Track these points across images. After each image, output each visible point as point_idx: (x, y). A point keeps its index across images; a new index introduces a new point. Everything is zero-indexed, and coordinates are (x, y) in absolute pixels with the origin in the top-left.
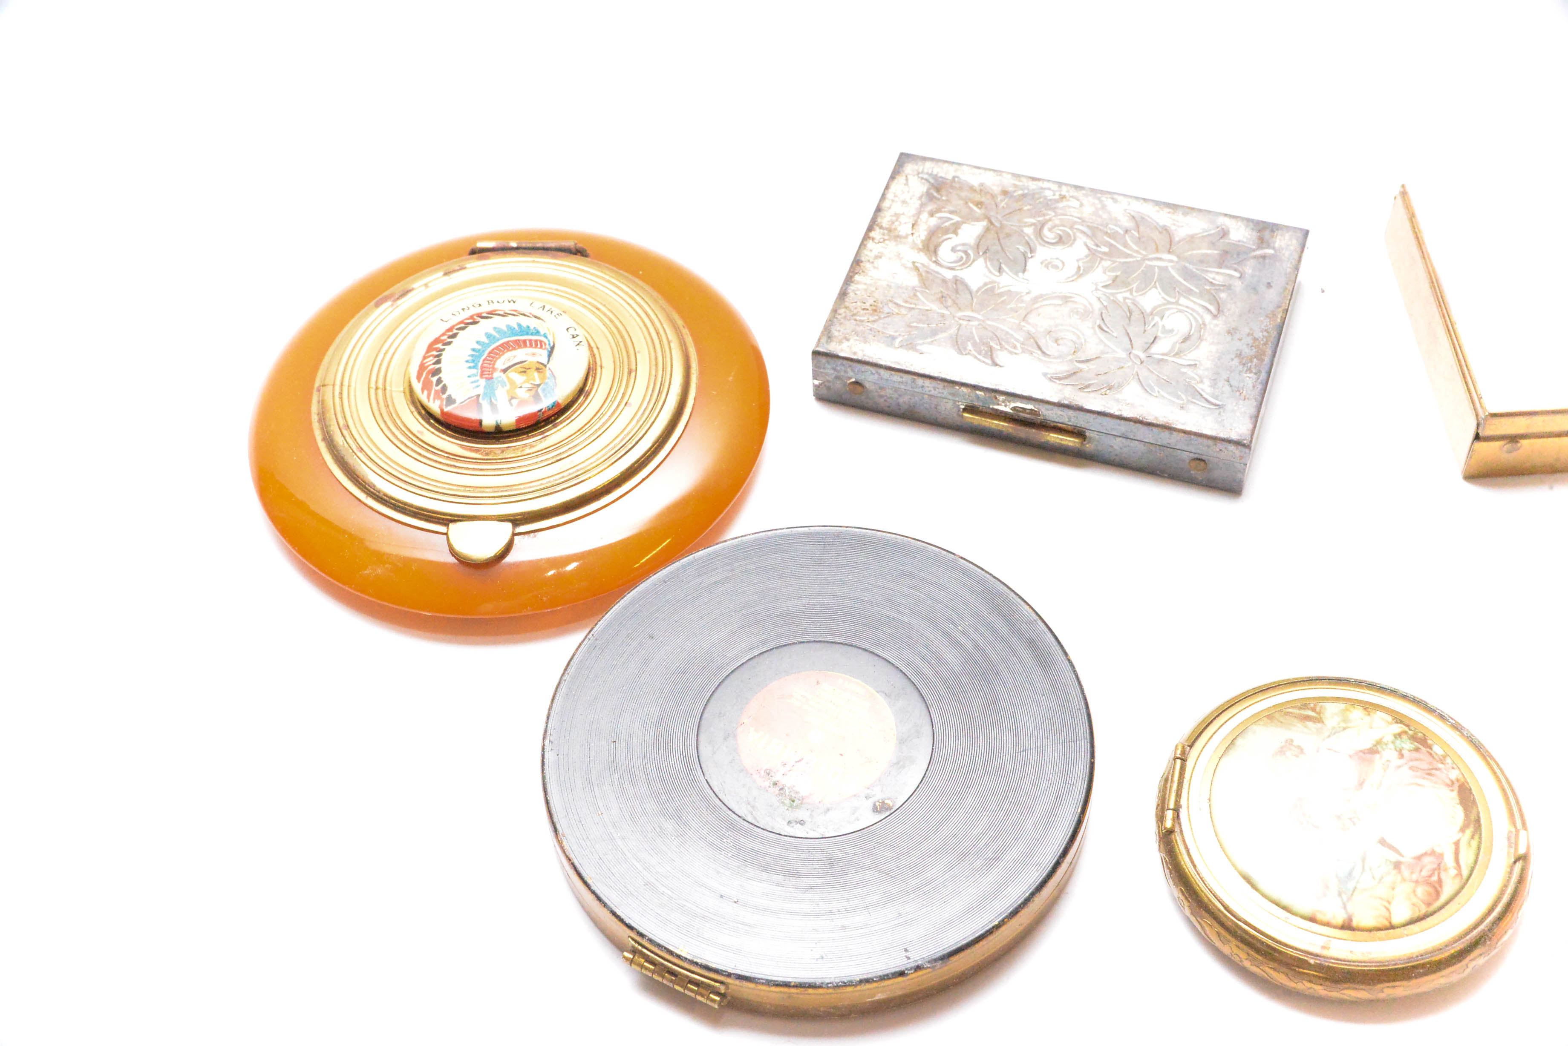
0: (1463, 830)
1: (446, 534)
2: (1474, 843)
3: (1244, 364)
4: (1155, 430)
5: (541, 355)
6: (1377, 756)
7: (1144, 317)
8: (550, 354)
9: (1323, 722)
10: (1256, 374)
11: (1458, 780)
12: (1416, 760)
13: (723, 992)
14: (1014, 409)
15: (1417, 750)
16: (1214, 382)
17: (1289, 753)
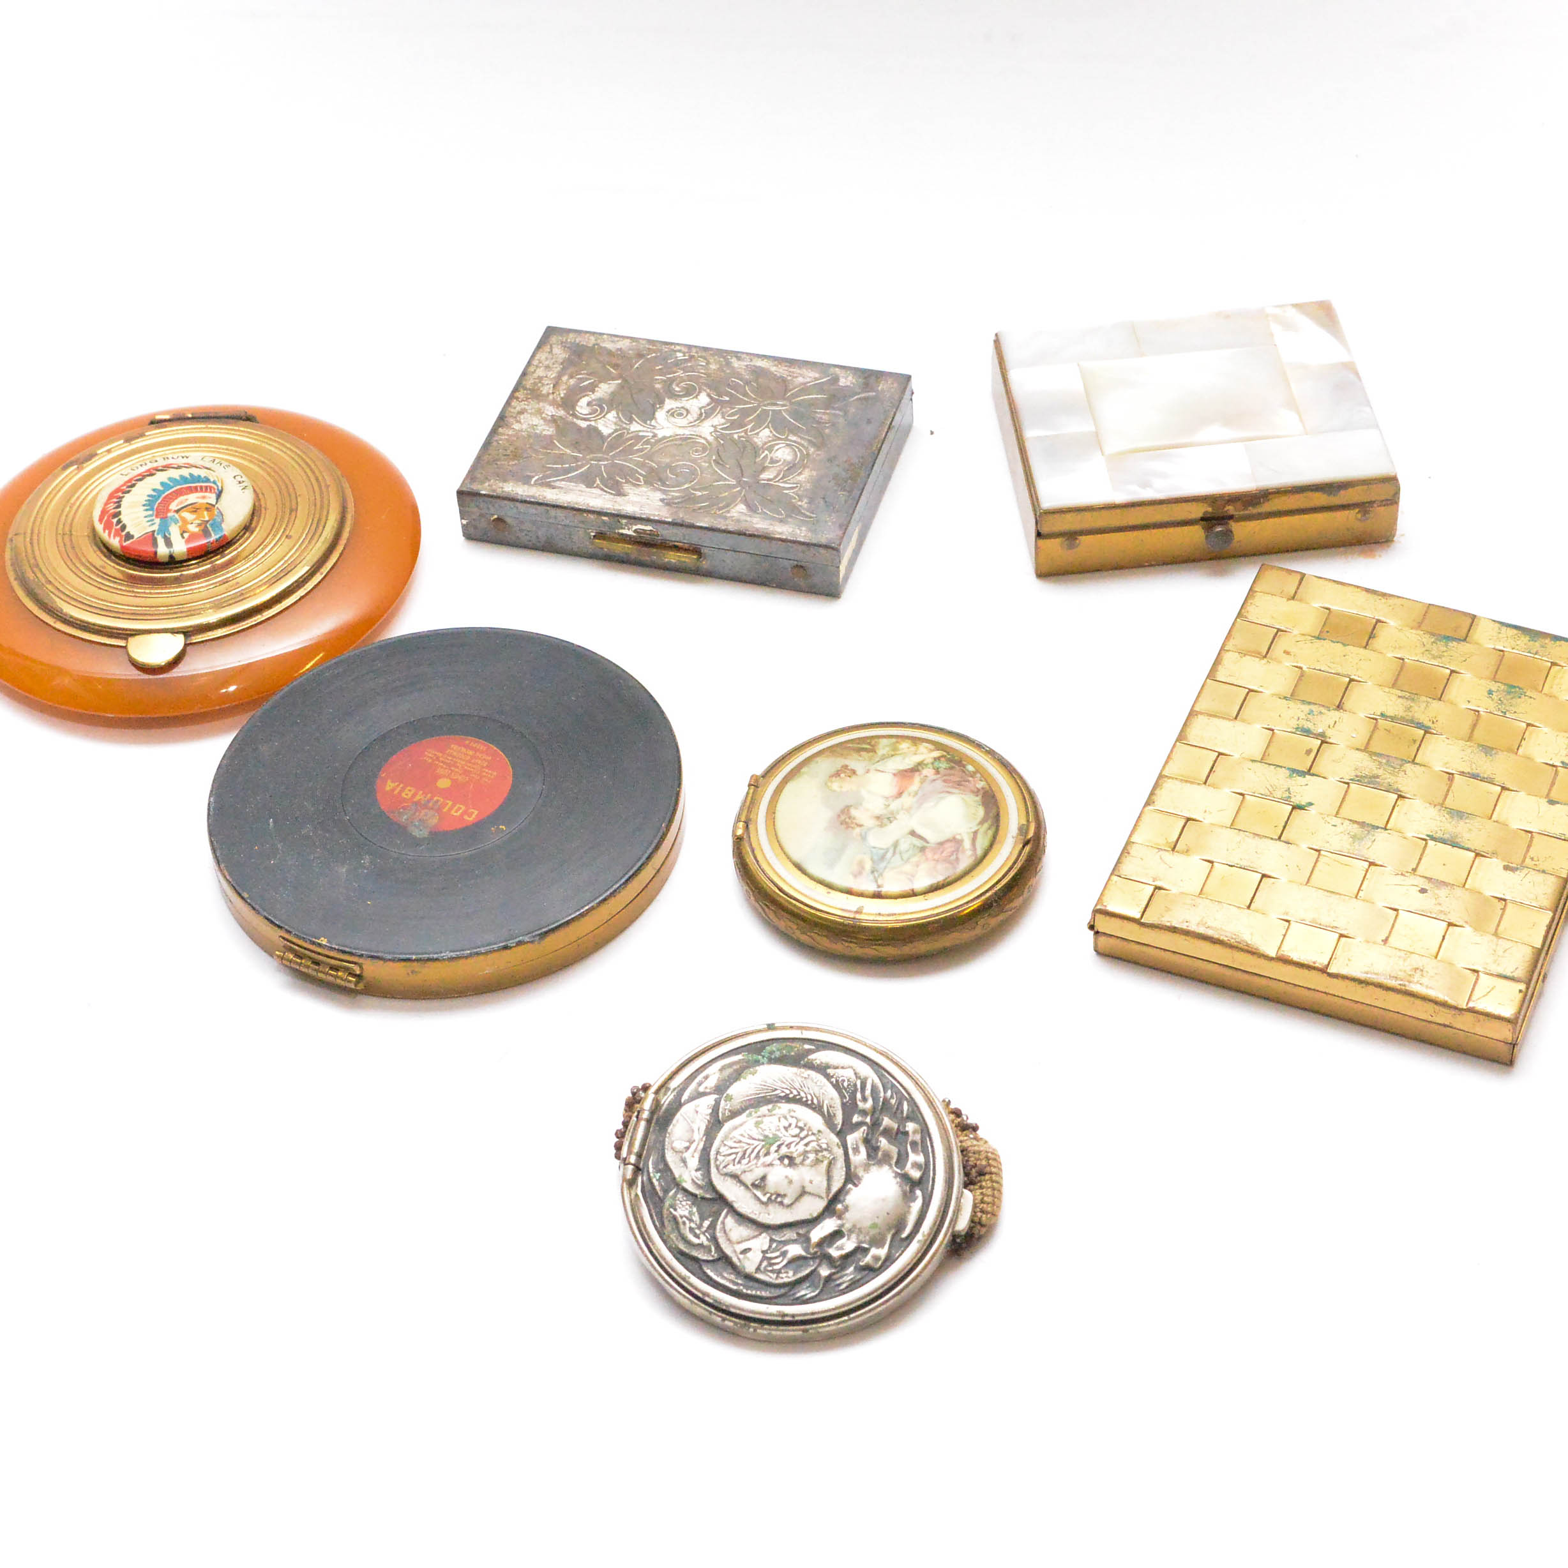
0: (981, 823)
1: (125, 647)
2: (990, 833)
3: (839, 485)
4: (757, 540)
5: (211, 498)
6: (918, 773)
7: (756, 450)
8: (219, 496)
9: (875, 752)
10: (849, 492)
11: (983, 788)
12: (950, 775)
13: (358, 972)
14: (635, 531)
15: (952, 768)
16: (811, 501)
17: (842, 775)
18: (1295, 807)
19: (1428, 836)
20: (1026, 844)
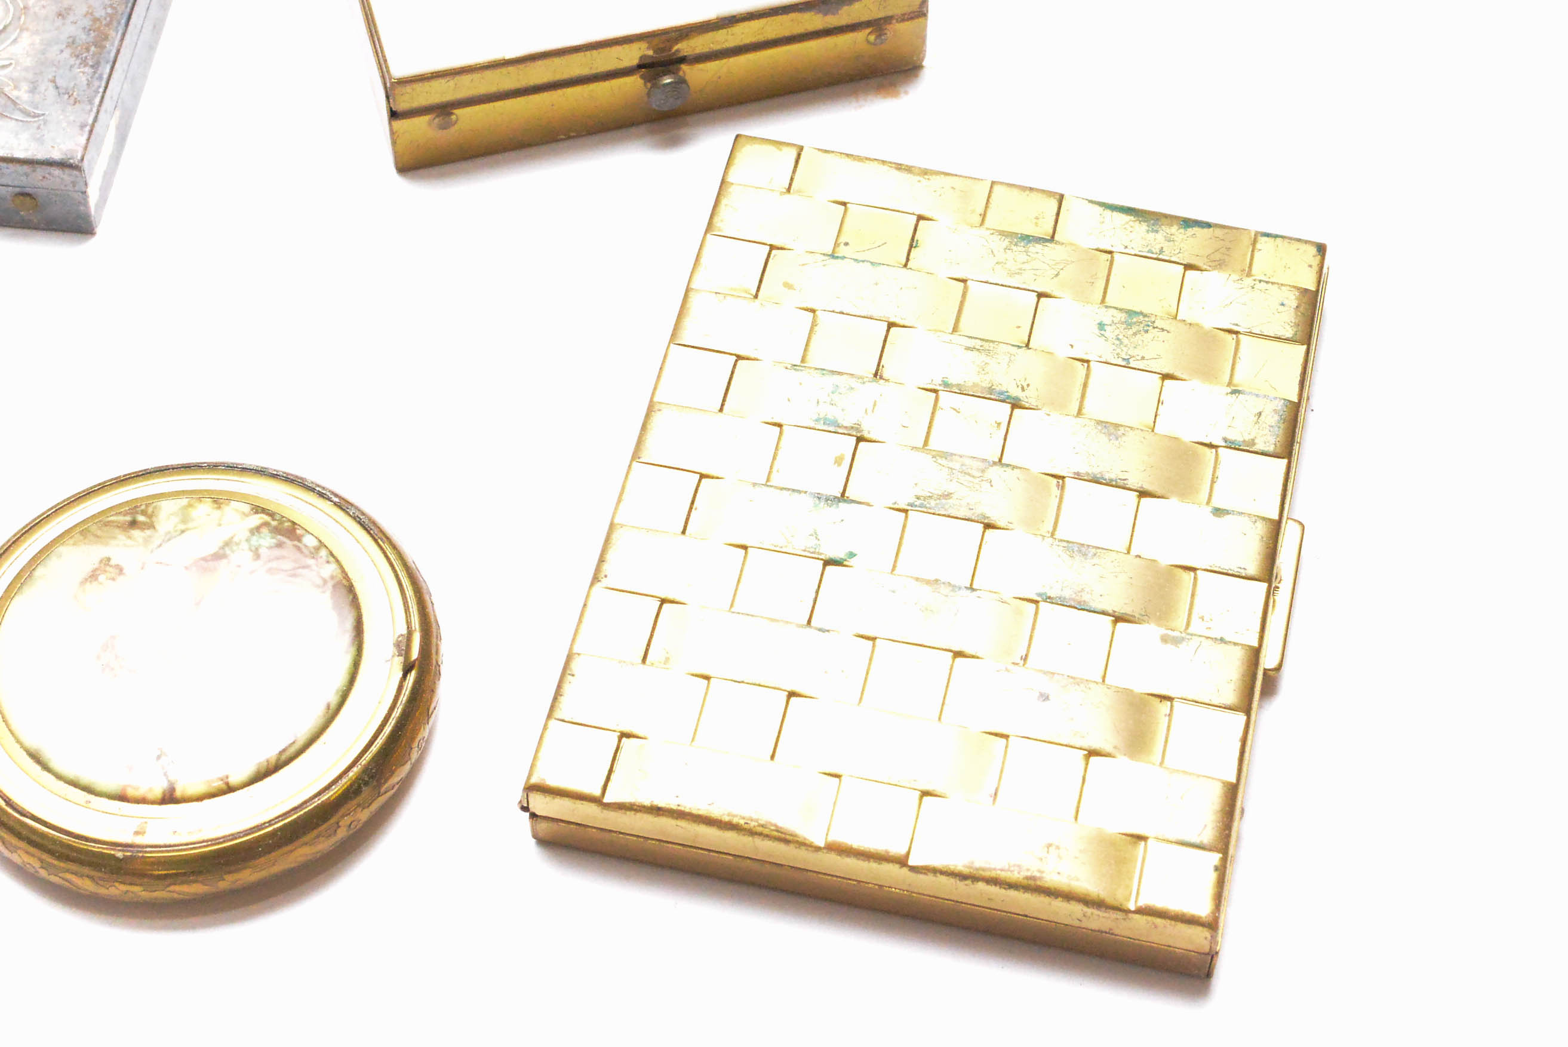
2: (350, 656)
3: (77, 56)
6: (224, 561)
9: (154, 528)
10: (92, 66)
11: (333, 576)
12: (278, 558)
15: (280, 545)
16: (33, 90)
17: (102, 578)
18: (828, 563)
19: (1039, 595)
20: (406, 671)
